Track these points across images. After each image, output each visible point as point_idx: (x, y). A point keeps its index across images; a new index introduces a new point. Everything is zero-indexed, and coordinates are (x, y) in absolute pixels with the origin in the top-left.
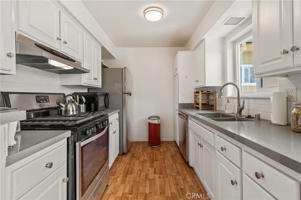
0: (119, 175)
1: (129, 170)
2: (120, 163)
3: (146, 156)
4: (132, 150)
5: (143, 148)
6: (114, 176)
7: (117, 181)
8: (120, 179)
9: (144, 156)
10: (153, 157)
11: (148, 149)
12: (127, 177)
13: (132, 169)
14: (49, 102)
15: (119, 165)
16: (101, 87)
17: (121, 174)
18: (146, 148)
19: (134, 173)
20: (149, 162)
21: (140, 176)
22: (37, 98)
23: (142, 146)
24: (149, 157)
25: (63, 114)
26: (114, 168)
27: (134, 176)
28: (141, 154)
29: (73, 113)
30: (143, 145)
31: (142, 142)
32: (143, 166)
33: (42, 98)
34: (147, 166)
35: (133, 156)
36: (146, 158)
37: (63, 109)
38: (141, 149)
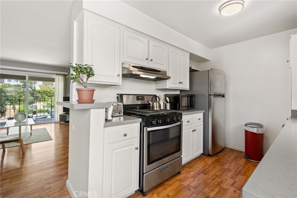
0: (194, 170)
1: (205, 170)
2: (201, 162)
3: (233, 166)
4: (221, 155)
5: (236, 157)
6: (190, 169)
7: (189, 174)
8: (193, 174)
9: (231, 165)
10: (242, 170)
11: (242, 160)
12: (199, 175)
13: (209, 171)
14: (144, 100)
15: (199, 163)
16: (189, 89)
17: (196, 170)
18: (239, 159)
19: (208, 175)
20: (233, 172)
21: (213, 180)
22: (137, 98)
23: (235, 155)
24: (236, 168)
25: (151, 109)
26: (193, 164)
27: (207, 177)
28: (229, 162)
29: (157, 109)
30: (238, 154)
31: (238, 151)
32: (222, 173)
33: (140, 97)
34: (227, 175)
35: (218, 161)
36: (231, 168)
37: (151, 105)
38: (233, 157)
